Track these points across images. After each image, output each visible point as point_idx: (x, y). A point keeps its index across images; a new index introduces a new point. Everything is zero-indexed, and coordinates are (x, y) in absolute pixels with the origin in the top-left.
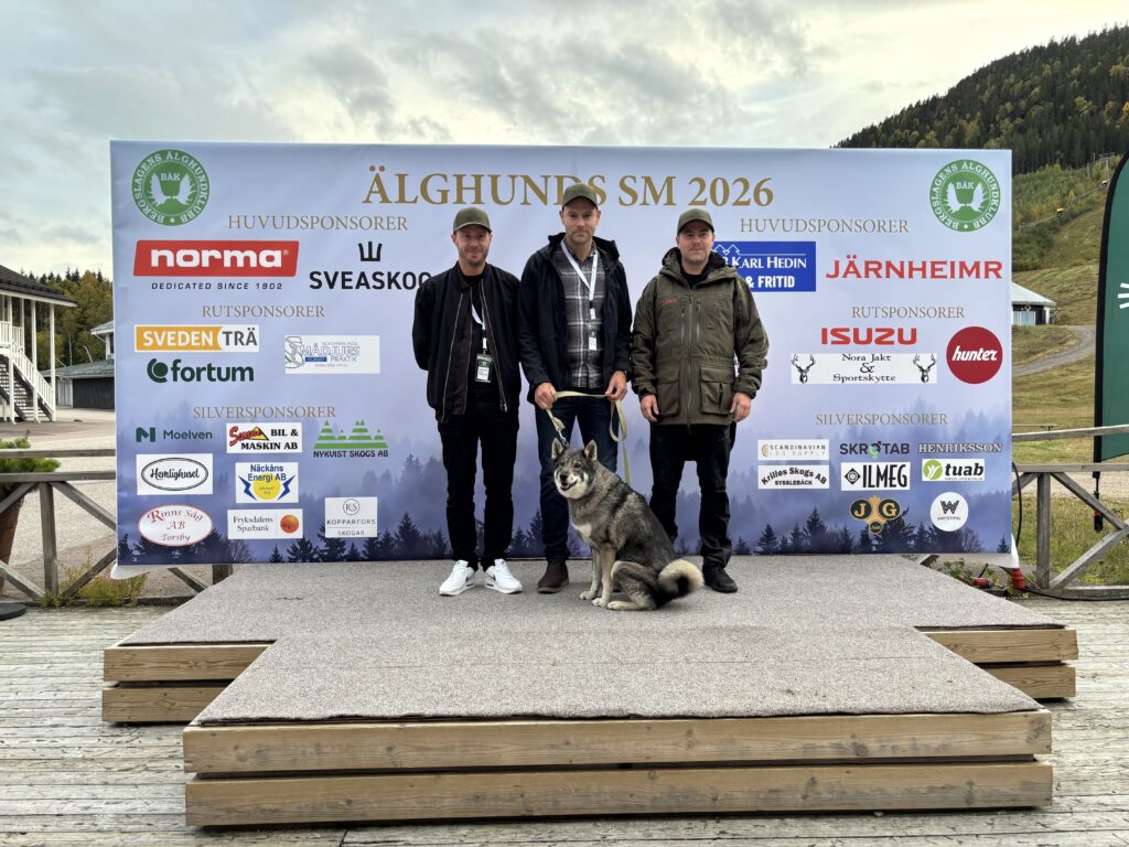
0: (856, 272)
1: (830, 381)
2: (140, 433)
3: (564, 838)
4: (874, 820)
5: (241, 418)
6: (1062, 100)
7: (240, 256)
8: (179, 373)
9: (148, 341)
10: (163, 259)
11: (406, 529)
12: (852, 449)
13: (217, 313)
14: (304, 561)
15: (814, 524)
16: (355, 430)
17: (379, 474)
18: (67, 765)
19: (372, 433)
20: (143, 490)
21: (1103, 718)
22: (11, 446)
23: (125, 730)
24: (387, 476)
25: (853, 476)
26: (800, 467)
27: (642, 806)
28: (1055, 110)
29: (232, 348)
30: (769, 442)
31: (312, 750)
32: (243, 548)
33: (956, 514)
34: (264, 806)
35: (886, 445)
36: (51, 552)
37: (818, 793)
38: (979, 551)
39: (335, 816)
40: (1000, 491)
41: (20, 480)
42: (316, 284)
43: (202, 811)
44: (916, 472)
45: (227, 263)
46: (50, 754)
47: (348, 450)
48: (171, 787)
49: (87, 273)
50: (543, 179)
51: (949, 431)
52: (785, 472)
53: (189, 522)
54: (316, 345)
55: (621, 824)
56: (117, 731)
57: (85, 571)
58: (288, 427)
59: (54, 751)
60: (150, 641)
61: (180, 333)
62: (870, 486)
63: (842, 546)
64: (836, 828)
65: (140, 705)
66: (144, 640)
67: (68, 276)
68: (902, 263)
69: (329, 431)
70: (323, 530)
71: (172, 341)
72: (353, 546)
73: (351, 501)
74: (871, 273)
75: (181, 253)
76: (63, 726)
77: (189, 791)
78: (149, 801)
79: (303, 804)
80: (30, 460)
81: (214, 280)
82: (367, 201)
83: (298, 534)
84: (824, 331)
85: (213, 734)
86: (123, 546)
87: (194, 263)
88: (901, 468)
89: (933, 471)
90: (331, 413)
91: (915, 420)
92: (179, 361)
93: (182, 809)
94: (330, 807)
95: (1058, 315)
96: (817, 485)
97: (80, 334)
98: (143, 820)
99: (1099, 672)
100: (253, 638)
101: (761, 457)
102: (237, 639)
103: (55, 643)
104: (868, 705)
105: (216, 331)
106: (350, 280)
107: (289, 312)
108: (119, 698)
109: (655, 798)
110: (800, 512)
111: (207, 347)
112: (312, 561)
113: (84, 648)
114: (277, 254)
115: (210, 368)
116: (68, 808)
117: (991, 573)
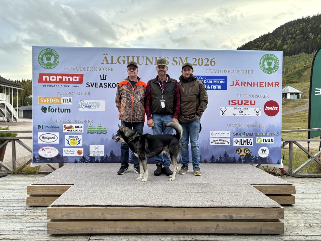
0: (239, 85)
1: (231, 115)
2: (39, 126)
3: (149, 239)
4: (234, 236)
5: (67, 123)
6: (305, 35)
7: (67, 78)
8: (50, 110)
9: (42, 101)
10: (46, 79)
11: (112, 154)
12: (237, 134)
13: (61, 93)
14: (84, 163)
15: (226, 155)
16: (98, 127)
17: (105, 139)
18: (16, 217)
19: (103, 128)
20: (40, 142)
21: (302, 210)
22: (4, 129)
23: (33, 208)
24: (107, 139)
25: (237, 142)
26: (222, 139)
27: (171, 231)
28: (303, 37)
29: (65, 103)
30: (214, 132)
31: (82, 214)
32: (67, 158)
33: (266, 153)
34: (69, 229)
35: (246, 133)
36: (14, 159)
37: (219, 229)
38: (272, 163)
39: (88, 232)
40: (278, 146)
41: (6, 139)
42: (88, 86)
43: (52, 230)
44: (255, 141)
45: (64, 80)
46: (12, 214)
47: (96, 132)
48: (44, 224)
49: (28, 80)
50: (151, 58)
51: (264, 129)
52: (218, 140)
53: (52, 151)
54: (88, 103)
55: (165, 236)
56: (30, 208)
57: (24, 164)
58: (80, 126)
59: (13, 213)
60: (40, 184)
61: (50, 99)
62: (241, 144)
63: (233, 161)
64: (224, 238)
65: (37, 201)
66: (38, 184)
67: (22, 81)
68: (251, 82)
69: (91, 127)
70: (89, 154)
71: (48, 101)
72: (97, 159)
73: (97, 146)
74: (243, 85)
75: (51, 77)
76: (16, 206)
77: (49, 224)
78: (38, 227)
79: (79, 229)
80: (9, 133)
81: (60, 85)
82: (103, 63)
83: (82, 155)
84: (229, 101)
85: (55, 209)
86: (34, 158)
87: (55, 80)
88: (250, 140)
89: (259, 141)
90: (92, 122)
91: (254, 126)
92: (50, 107)
93: (46, 229)
94: (86, 230)
95: (303, 96)
96: (227, 144)
97: (25, 97)
98: (36, 232)
99: (303, 198)
100: (68, 184)
101: (211, 136)
102: (63, 184)
103: (14, 184)
104: (234, 205)
105: (60, 99)
106: (97, 85)
107: (80, 93)
108: (31, 199)
109: (175, 229)
110: (222, 152)
111: (58, 103)
112: (86, 163)
113: (23, 185)
114: (78, 78)
115: (59, 109)
116: (16, 228)
117: (276, 169)
